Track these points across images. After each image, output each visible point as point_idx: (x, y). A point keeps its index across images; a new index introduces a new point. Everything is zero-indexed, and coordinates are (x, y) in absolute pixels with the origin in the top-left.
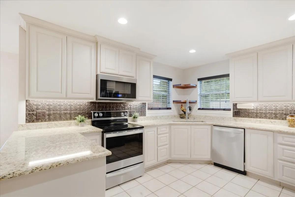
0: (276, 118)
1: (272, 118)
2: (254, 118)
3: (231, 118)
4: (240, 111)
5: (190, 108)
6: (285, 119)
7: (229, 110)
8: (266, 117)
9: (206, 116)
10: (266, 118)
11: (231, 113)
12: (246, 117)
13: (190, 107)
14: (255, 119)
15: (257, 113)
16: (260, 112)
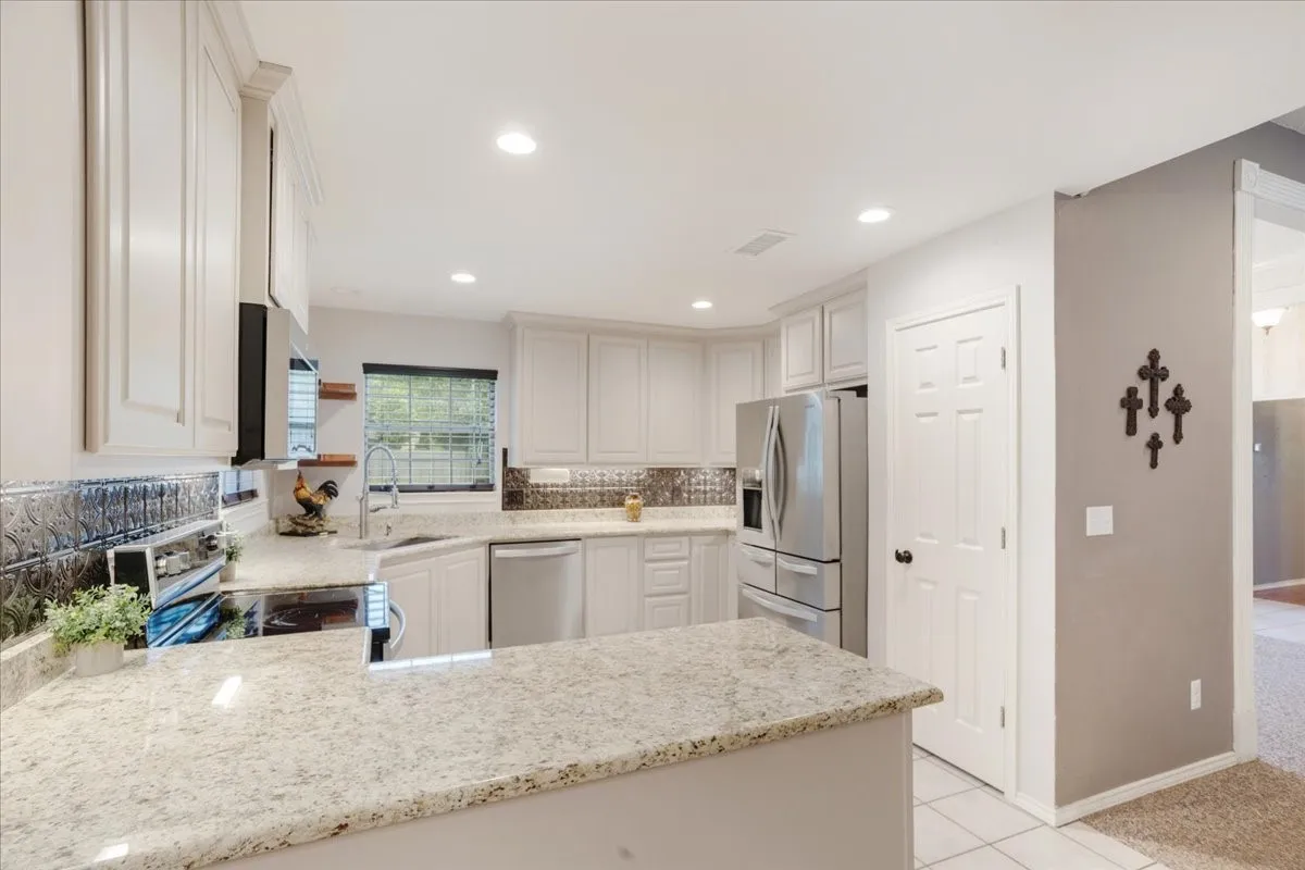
0: (603, 503)
1: (595, 506)
2: (557, 507)
3: (497, 515)
4: (522, 492)
5: (333, 488)
6: (621, 504)
7: (490, 488)
8: (583, 504)
9: (404, 516)
10: (585, 507)
11: (496, 497)
12: (538, 507)
13: (333, 483)
14: (562, 511)
15: (564, 495)
16: (571, 491)
